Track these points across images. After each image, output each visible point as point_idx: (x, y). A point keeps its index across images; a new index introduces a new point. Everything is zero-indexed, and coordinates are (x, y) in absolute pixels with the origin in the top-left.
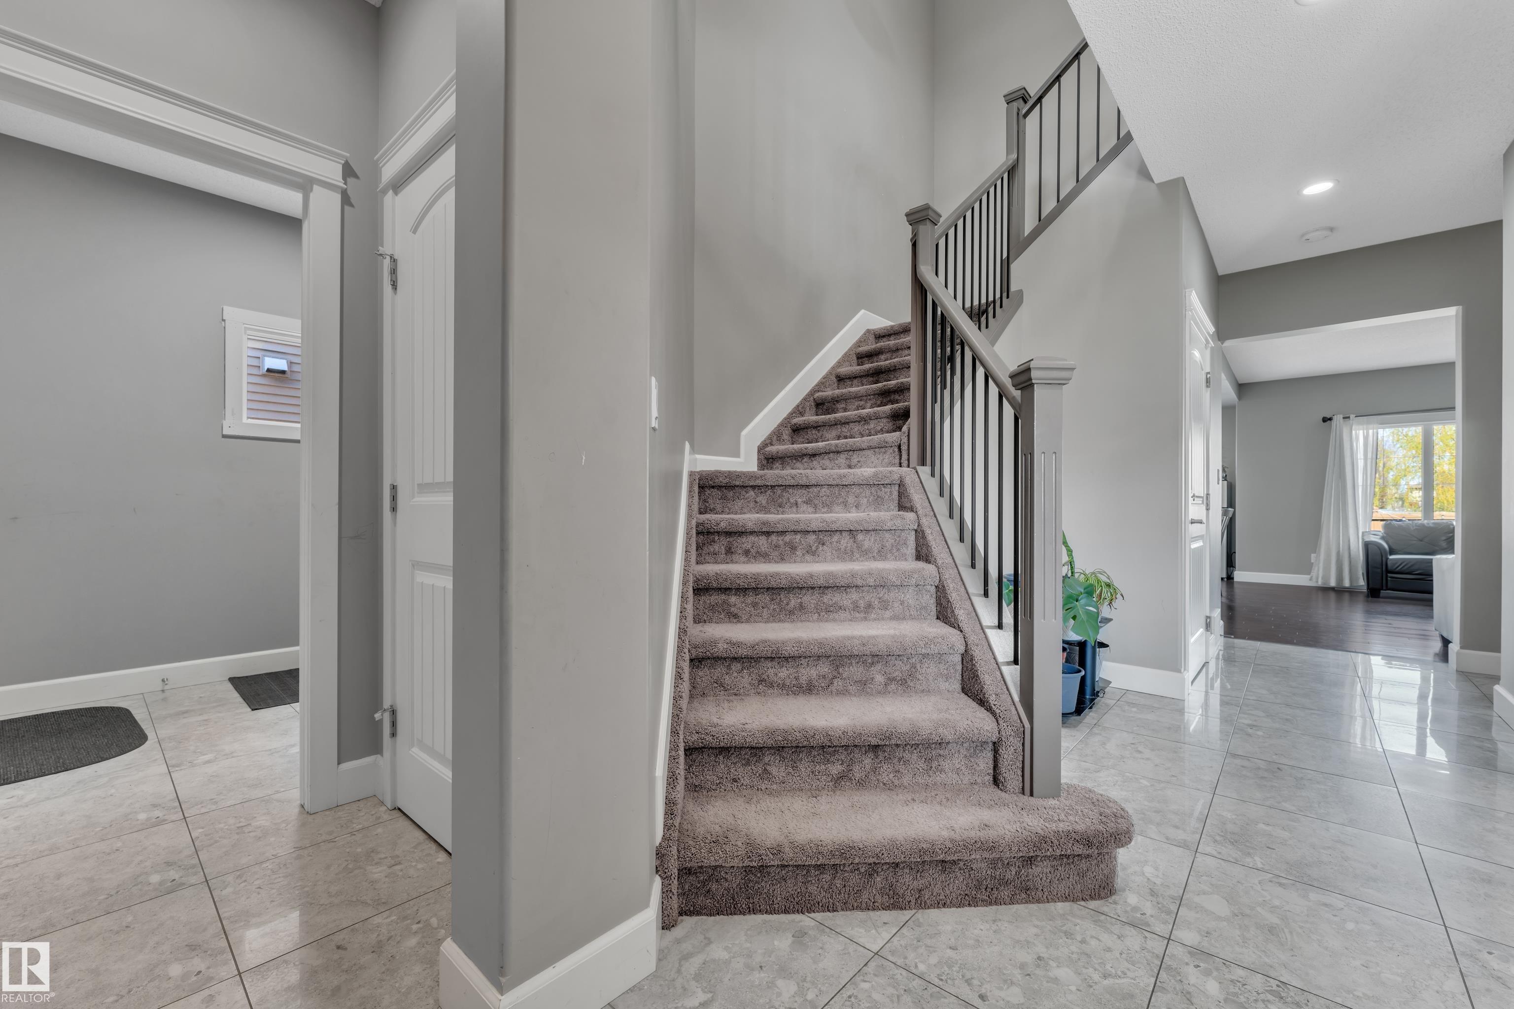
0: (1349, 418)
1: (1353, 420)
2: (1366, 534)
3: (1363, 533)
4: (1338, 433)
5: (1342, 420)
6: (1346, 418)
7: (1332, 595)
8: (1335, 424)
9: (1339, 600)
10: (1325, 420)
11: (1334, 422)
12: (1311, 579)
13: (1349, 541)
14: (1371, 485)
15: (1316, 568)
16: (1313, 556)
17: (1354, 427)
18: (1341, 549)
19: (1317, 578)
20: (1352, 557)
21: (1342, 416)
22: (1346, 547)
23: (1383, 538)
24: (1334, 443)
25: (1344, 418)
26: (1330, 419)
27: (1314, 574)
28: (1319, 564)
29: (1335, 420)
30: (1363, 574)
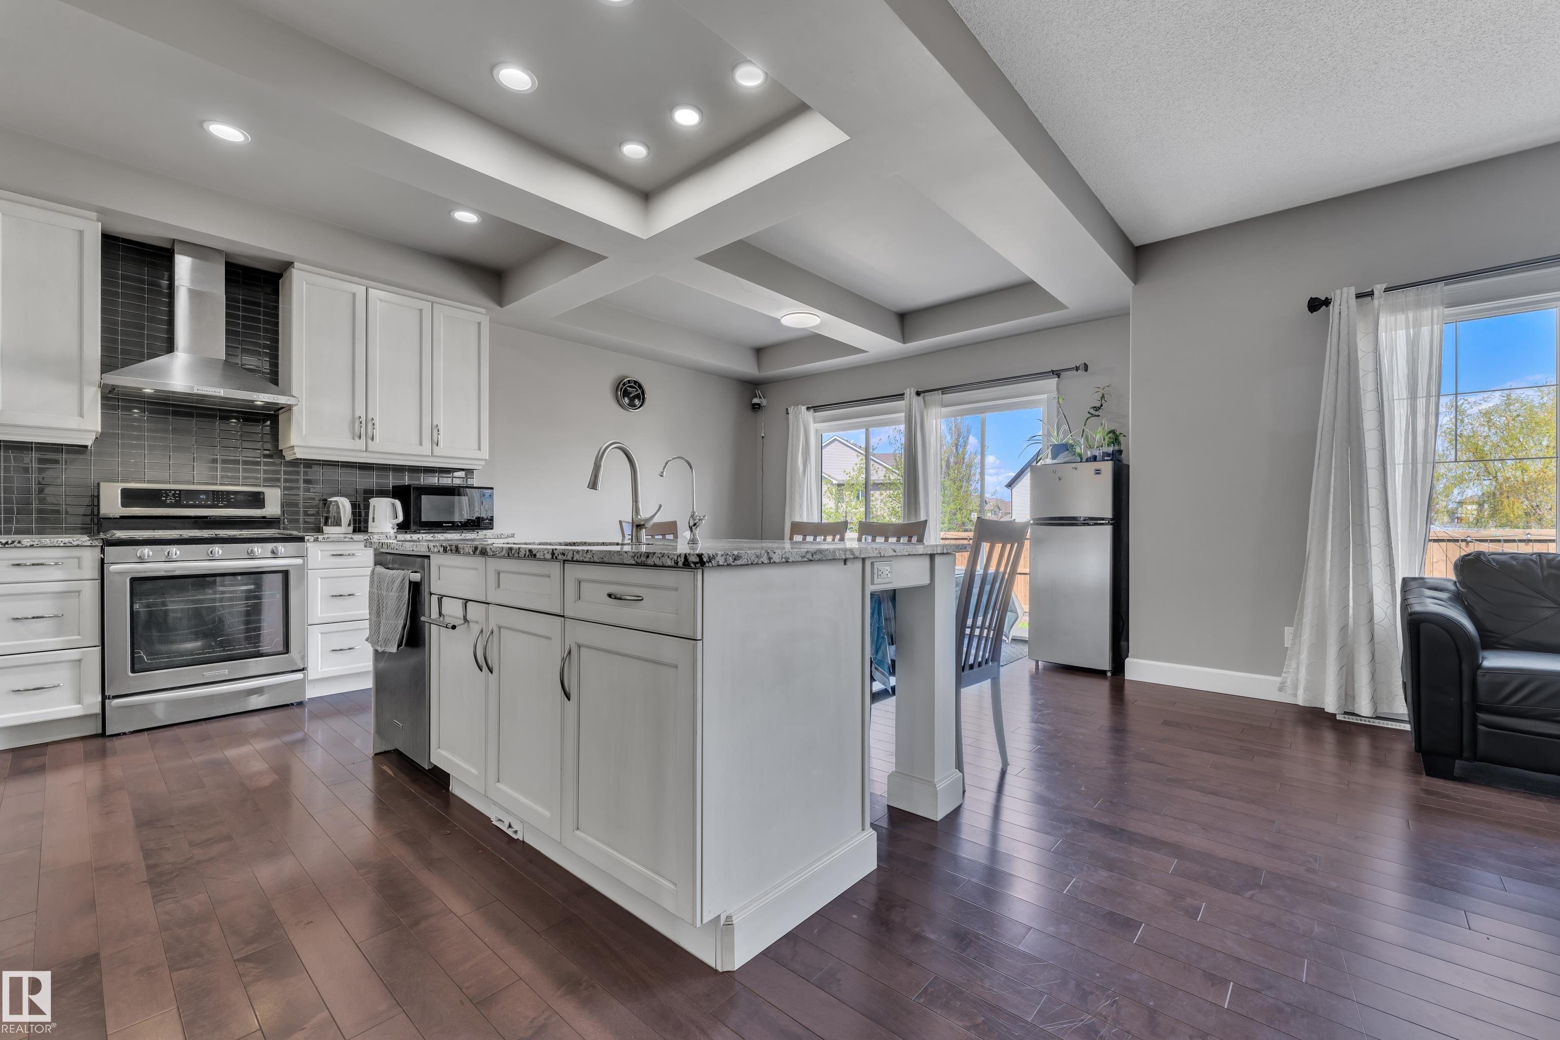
0: (1371, 294)
1: (1380, 298)
2: (1414, 584)
3: (1405, 581)
4: (1344, 333)
5: (1353, 300)
6: (1364, 295)
7: (1329, 737)
8: (1337, 311)
9: (1346, 753)
10: (1315, 305)
11: (1334, 309)
12: (1281, 689)
13: (1371, 601)
14: (1425, 463)
15: (1294, 665)
16: (1288, 631)
17: (1382, 321)
18: (1351, 620)
19: (1296, 688)
20: (1376, 640)
21: (1353, 291)
22: (1363, 620)
23: (1458, 598)
24: (1334, 358)
25: (1359, 296)
26: (1327, 302)
27: (1289, 677)
28: (1299, 653)
29: (1337, 303)
30: (1404, 684)
